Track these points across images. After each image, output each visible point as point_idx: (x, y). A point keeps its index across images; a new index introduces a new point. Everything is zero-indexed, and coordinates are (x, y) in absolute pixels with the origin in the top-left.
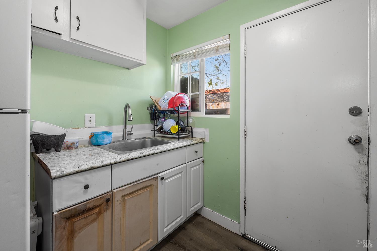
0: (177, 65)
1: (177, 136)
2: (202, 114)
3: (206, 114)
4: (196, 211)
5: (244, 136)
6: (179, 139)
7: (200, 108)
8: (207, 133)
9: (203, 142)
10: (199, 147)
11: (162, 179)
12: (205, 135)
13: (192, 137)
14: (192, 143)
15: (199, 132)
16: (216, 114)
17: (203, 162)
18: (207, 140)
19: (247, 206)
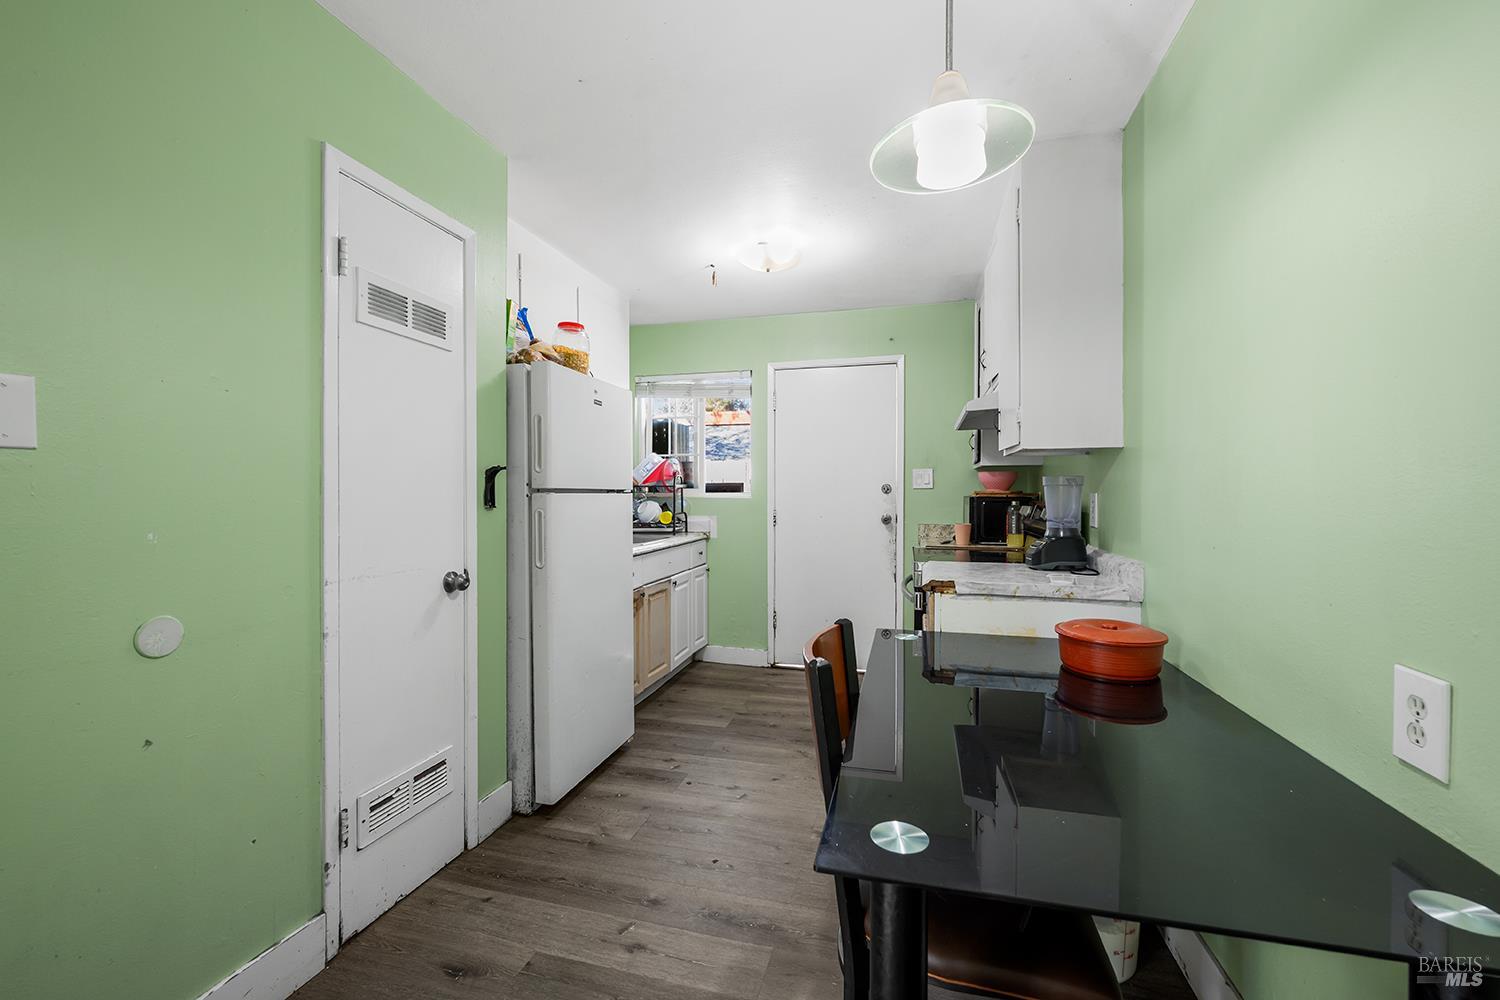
0: (643, 399)
1: (671, 530)
2: (700, 492)
3: (707, 491)
4: (694, 654)
5: (773, 524)
6: (674, 533)
7: (696, 481)
8: (714, 524)
9: (707, 539)
10: (702, 545)
11: (675, 583)
12: (710, 526)
13: (686, 531)
14: (686, 540)
15: (698, 522)
16: (725, 491)
17: (708, 570)
18: (713, 536)
19: (778, 624)
